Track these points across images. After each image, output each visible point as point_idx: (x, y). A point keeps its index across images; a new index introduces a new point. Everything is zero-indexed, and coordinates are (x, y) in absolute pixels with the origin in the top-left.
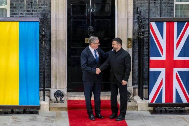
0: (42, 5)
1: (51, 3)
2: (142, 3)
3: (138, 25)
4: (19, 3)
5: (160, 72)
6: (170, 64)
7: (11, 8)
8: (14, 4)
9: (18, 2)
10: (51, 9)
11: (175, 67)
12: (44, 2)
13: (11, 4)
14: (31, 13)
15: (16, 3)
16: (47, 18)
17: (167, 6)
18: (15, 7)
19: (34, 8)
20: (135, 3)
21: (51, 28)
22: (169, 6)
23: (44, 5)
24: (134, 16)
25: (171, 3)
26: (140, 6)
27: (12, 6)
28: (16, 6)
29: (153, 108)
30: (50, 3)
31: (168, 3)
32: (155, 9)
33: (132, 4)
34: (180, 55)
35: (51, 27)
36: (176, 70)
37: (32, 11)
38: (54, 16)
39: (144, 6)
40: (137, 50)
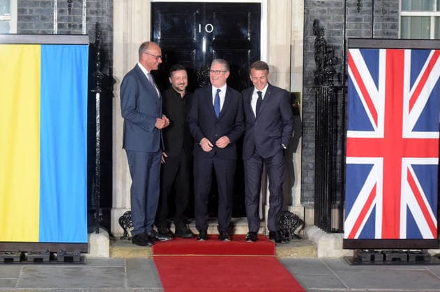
0: (92, 13)
1: (114, 7)
2: (324, 11)
3: (316, 60)
4: (40, 8)
5: (370, 167)
6: (393, 147)
7: (19, 18)
8: (28, 11)
9: (37, 5)
10: (112, 23)
11: (405, 156)
12: (98, 5)
13: (21, 11)
14: (66, 30)
15: (31, 8)
16: (104, 42)
17: (383, 19)
18: (29, 18)
19: (74, 20)
20: (308, 11)
21: (114, 67)
22: (388, 19)
23: (97, 12)
24: (305, 41)
25: (392, 12)
26: (321, 17)
27: (21, 15)
28: (31, 15)
29: (352, 251)
30: (111, 9)
31: (385, 12)
32: (354, 25)
33: (302, 11)
34: (417, 128)
35: (112, 65)
36: (407, 163)
37: (70, 26)
38: (121, 38)
39: (329, 18)
40: (312, 120)
